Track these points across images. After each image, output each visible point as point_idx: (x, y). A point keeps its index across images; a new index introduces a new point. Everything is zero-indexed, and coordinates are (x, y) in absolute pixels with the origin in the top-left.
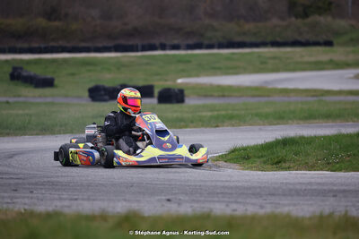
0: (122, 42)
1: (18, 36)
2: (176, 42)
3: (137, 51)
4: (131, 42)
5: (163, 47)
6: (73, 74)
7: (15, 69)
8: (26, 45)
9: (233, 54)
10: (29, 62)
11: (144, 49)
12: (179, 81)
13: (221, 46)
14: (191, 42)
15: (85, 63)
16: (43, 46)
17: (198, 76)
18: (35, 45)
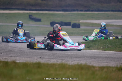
0: (65, 8)
1: (32, 5)
2: (81, 9)
3: (69, 11)
4: (68, 9)
5: (77, 10)
6: (48, 18)
7: (30, 16)
8: (34, 8)
9: (99, 13)
10: (34, 14)
11: (71, 11)
12: (81, 21)
13: (96, 11)
14: (86, 9)
15: (52, 15)
16: (40, 9)
17: (87, 20)
18: (37, 8)
